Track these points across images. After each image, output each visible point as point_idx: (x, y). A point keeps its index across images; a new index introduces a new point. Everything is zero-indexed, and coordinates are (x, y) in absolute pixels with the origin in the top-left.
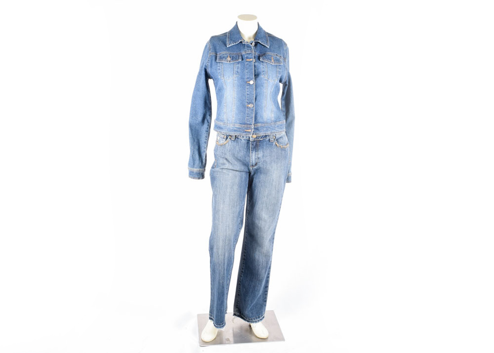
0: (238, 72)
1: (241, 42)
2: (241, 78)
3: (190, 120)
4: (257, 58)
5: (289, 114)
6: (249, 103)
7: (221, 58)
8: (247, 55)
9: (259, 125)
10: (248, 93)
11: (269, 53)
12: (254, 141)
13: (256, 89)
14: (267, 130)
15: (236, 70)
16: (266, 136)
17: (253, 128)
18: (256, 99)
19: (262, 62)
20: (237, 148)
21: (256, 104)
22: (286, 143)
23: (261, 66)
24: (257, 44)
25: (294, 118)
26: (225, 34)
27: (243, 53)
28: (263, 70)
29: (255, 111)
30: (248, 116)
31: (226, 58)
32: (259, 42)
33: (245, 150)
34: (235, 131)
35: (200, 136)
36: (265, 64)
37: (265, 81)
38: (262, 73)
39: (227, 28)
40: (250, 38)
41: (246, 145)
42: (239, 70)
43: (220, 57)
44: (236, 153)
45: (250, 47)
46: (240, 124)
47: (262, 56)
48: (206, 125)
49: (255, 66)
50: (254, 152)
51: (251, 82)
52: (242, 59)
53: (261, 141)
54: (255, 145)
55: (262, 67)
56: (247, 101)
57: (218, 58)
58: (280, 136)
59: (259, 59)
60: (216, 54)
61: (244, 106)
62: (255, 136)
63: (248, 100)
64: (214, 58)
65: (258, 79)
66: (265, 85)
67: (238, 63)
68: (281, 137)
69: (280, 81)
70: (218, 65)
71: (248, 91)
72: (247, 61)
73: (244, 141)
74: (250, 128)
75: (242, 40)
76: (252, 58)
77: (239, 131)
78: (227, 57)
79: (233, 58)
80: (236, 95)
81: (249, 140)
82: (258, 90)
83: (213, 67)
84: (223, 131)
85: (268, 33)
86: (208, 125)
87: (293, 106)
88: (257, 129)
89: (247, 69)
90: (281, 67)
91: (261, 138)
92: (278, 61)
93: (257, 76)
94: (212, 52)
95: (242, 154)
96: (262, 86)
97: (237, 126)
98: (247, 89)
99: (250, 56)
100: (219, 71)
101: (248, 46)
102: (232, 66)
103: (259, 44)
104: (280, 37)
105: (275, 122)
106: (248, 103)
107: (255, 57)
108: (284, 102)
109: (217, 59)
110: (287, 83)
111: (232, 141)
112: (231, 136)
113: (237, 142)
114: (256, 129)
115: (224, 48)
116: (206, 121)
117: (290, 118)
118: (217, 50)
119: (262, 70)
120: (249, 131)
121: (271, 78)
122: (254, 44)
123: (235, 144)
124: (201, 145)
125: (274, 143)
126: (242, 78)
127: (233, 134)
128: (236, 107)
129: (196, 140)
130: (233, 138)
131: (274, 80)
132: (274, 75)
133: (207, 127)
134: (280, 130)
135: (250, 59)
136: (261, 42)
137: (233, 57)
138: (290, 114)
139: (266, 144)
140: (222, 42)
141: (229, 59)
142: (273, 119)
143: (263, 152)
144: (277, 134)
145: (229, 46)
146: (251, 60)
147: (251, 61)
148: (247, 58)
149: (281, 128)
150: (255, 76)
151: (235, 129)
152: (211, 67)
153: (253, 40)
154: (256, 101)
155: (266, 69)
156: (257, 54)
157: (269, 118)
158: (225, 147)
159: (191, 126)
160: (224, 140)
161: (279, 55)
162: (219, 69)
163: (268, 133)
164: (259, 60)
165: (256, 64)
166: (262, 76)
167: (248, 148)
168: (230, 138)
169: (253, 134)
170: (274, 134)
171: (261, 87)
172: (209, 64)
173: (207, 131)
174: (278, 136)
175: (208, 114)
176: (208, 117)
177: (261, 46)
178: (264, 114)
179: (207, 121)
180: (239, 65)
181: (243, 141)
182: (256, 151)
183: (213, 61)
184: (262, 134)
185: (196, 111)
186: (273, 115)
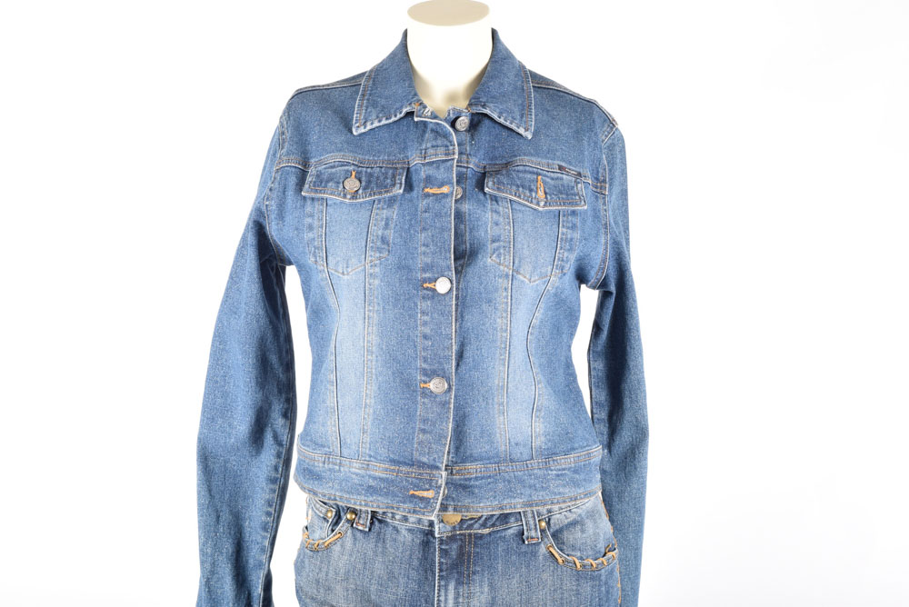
0: (384, 240)
1: (410, 114)
2: (400, 267)
3: (200, 433)
4: (471, 183)
5: (620, 419)
6: (430, 374)
7: (321, 181)
8: (431, 171)
9: (473, 468)
10: (427, 330)
11: (529, 161)
12: (452, 538)
13: (460, 317)
14: (510, 493)
15: (377, 231)
16: (504, 518)
17: (442, 482)
18: (460, 356)
19: (495, 199)
20: (379, 568)
21: (460, 379)
22: (601, 546)
23: (489, 216)
24: (477, 121)
25: (642, 433)
26: (353, 83)
27: (415, 161)
28: (497, 231)
29: (457, 408)
30: (424, 431)
31: (340, 181)
32: (486, 115)
33: (413, 574)
34: (371, 490)
35: (246, 498)
36: (504, 208)
37: (502, 283)
38: (490, 247)
39: (365, 56)
40: (452, 98)
41: (418, 554)
42: (391, 234)
43: (318, 175)
44: (373, 588)
45: (446, 136)
46: (393, 461)
47: (497, 172)
48: (268, 456)
49: (459, 216)
50: (451, 587)
51: (443, 286)
52: (409, 186)
53: (481, 537)
54: (454, 554)
55: (489, 221)
56: (420, 363)
57: (309, 179)
58: (572, 517)
59: (480, 185)
60: (306, 164)
61: (408, 386)
62: (454, 518)
63: (425, 360)
64: (293, 180)
65: (472, 272)
66: (501, 297)
67: (391, 202)
68: (574, 524)
69: (581, 278)
70: (308, 209)
71: (425, 324)
72: (428, 195)
73: (409, 537)
74: (431, 484)
75: (415, 108)
76: (449, 183)
77: (387, 494)
78: (347, 175)
79: (371, 183)
80: (375, 339)
81: (431, 533)
82: (471, 319)
83: (289, 218)
84: (325, 490)
85: (534, 76)
86: (278, 456)
87: (641, 382)
88: (465, 487)
89: (424, 229)
90: (577, 221)
91: (484, 526)
92: (564, 194)
93: (465, 256)
94: (288, 154)
95: (400, 591)
96: (489, 301)
97: (380, 470)
98: (423, 313)
99: (440, 174)
100: (308, 236)
101: (438, 133)
102: (364, 214)
103: (487, 122)
104: (586, 93)
105: (549, 454)
106: (425, 373)
107: (461, 179)
108: (600, 365)
109: (306, 186)
110: (613, 288)
111: (359, 535)
112: (354, 512)
113: (380, 538)
114: (460, 487)
115: (340, 139)
116: (269, 438)
117: (625, 436)
118: (312, 148)
119: (491, 231)
120: (425, 494)
121: (526, 269)
122: (463, 123)
123: (368, 546)
124: (247, 537)
125: (543, 549)
126: (403, 268)
127: (365, 504)
128: (375, 388)
129: (226, 516)
130: (363, 524)
131: (542, 276)
132: (546, 255)
133: (273, 461)
134: (569, 492)
135: (441, 186)
136: (495, 116)
137: (371, 175)
138: (628, 417)
139: (507, 551)
140: (335, 112)
141: (352, 184)
142: (539, 442)
143: (491, 586)
144: (556, 507)
145: (362, 130)
146: (445, 190)
147: (445, 196)
148: (429, 181)
149: (576, 484)
150: (459, 256)
151: (372, 483)
152: (281, 216)
153: (462, 104)
154: (463, 367)
155: (505, 231)
156: (474, 164)
157: (520, 439)
158: (329, 557)
159: (207, 460)
160: (327, 526)
161: (574, 169)
162: (311, 228)
163: (515, 504)
164: (482, 189)
165: (466, 207)
166: (487, 260)
167: (426, 566)
168: (351, 522)
169: (444, 508)
170: (543, 510)
171: (484, 307)
172: (273, 205)
173: (273, 481)
174: (559, 519)
175: (277, 409)
176: (278, 422)
177: (498, 130)
178: (500, 420)
179: (276, 437)
180: (394, 213)
181: (405, 536)
182: (459, 583)
183: (290, 193)
184: (485, 507)
185: (225, 395)
186: (539, 427)
